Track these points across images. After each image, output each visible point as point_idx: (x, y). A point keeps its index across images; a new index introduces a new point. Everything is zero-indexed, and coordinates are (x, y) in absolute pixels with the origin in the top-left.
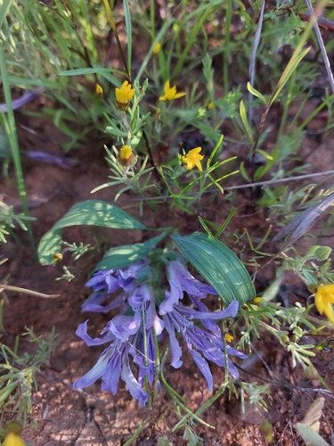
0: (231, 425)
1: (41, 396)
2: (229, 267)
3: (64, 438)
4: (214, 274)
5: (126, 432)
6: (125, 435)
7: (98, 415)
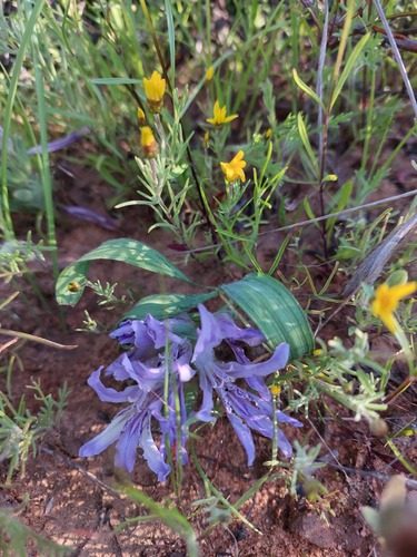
0: (291, 547)
1: (46, 485)
2: (279, 303)
3: (69, 543)
4: (259, 311)
5: (149, 542)
6: (147, 546)
7: (114, 517)
